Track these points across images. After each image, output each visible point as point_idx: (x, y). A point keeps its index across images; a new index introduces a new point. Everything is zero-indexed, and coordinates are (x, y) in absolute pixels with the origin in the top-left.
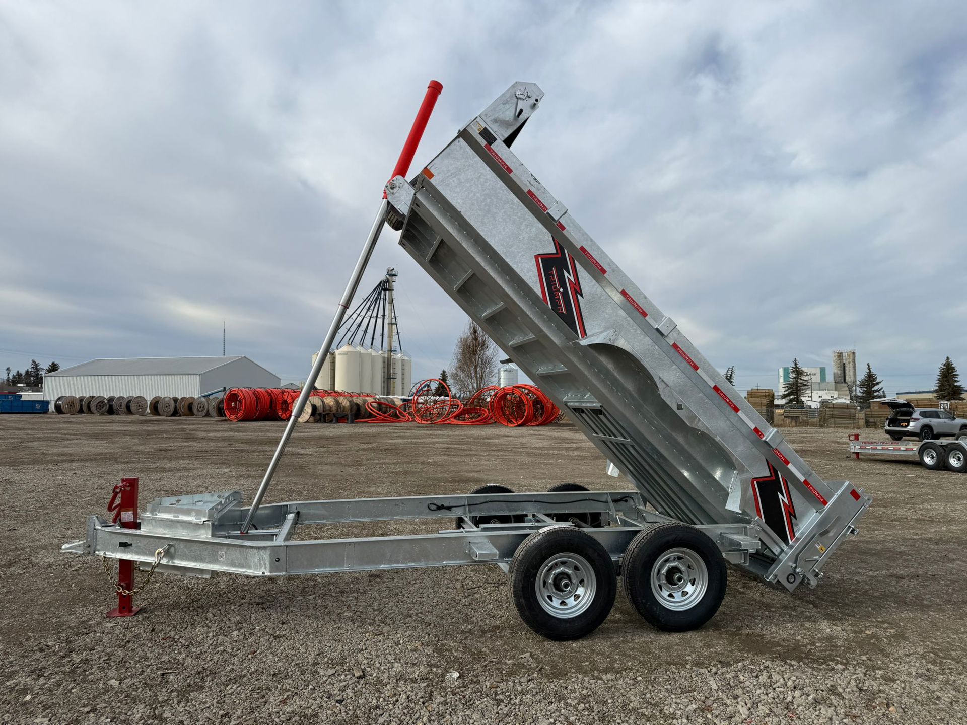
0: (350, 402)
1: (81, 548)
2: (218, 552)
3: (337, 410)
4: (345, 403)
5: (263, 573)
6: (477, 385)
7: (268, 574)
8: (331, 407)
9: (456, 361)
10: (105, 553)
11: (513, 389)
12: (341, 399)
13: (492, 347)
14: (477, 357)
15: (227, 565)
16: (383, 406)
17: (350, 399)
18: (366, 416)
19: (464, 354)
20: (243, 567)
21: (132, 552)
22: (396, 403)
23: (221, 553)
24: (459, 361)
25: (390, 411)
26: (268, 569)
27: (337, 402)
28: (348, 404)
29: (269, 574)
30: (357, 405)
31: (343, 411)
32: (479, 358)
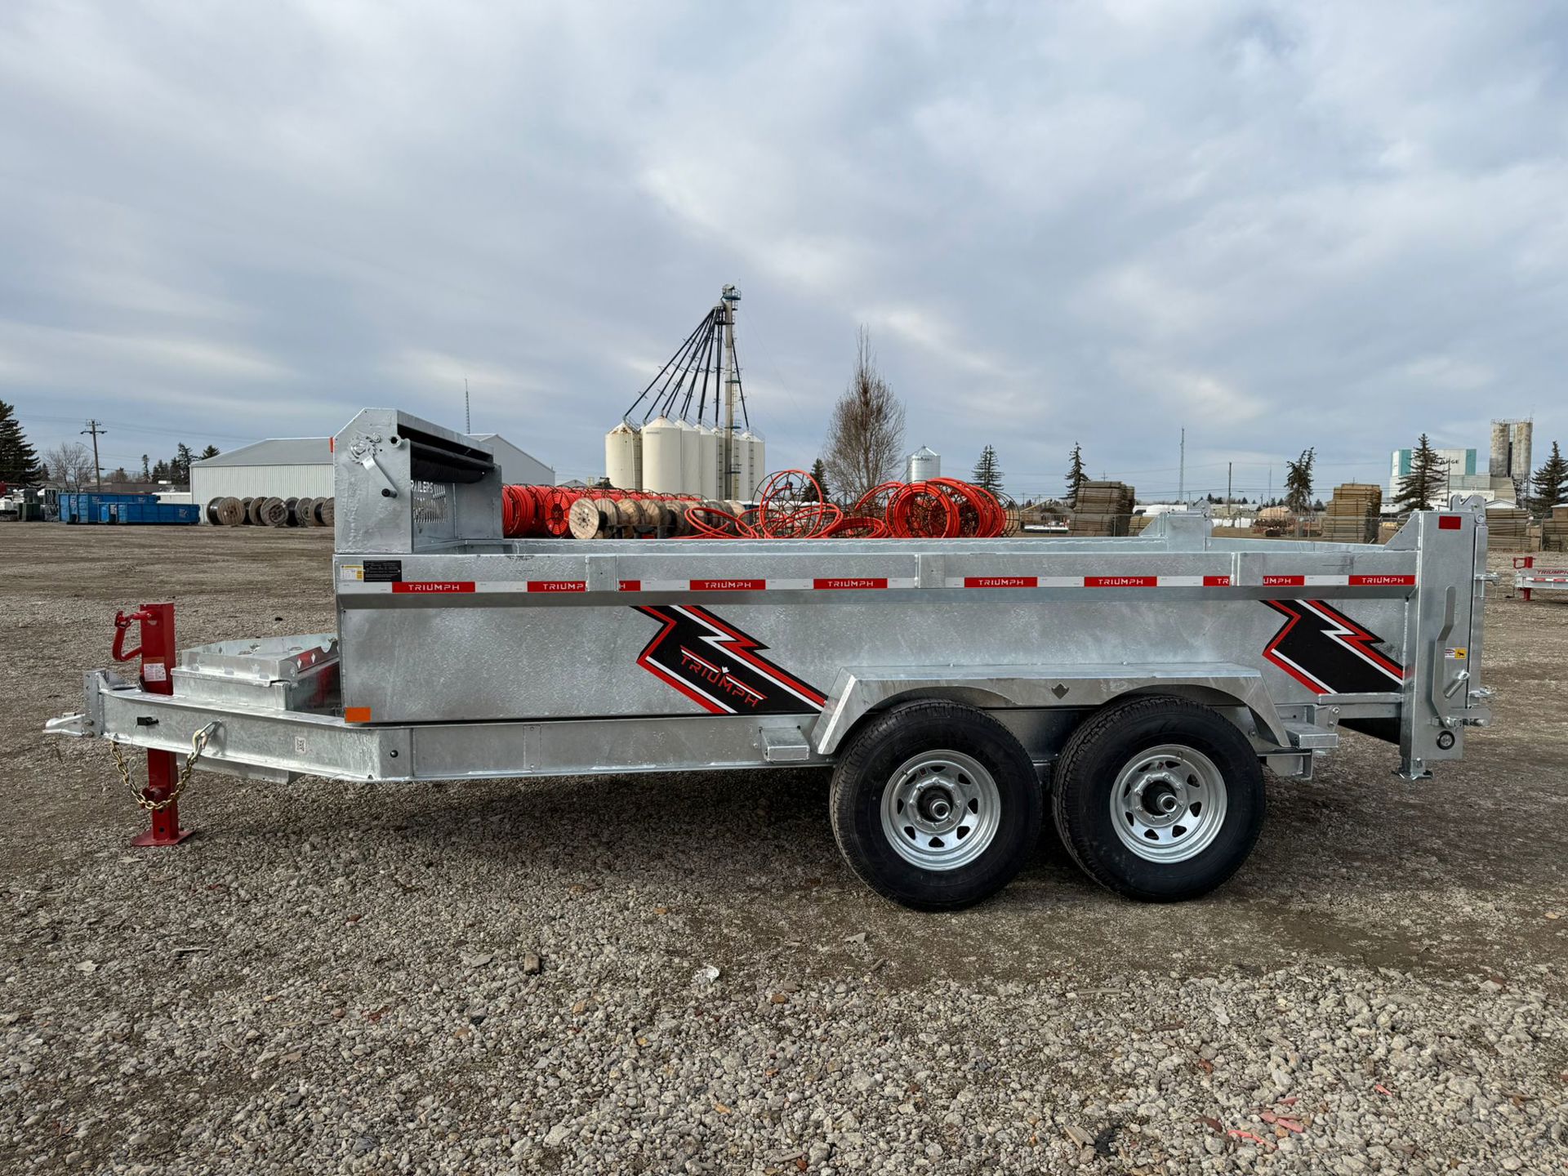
0: (660, 508)
1: (79, 726)
2: (294, 737)
3: (640, 522)
4: (652, 510)
5: (370, 777)
6: (869, 481)
7: (377, 778)
8: (629, 517)
9: (833, 441)
10: (116, 737)
11: (926, 486)
12: (645, 504)
13: (894, 417)
14: (868, 435)
15: (310, 761)
16: (714, 515)
17: (660, 503)
18: (687, 531)
19: (846, 428)
20: (333, 763)
21: (159, 735)
22: (735, 511)
23: (300, 739)
24: (838, 440)
25: (724, 523)
26: (378, 770)
27: (639, 508)
28: (657, 511)
29: (379, 779)
30: (672, 513)
31: (650, 523)
32: (872, 436)
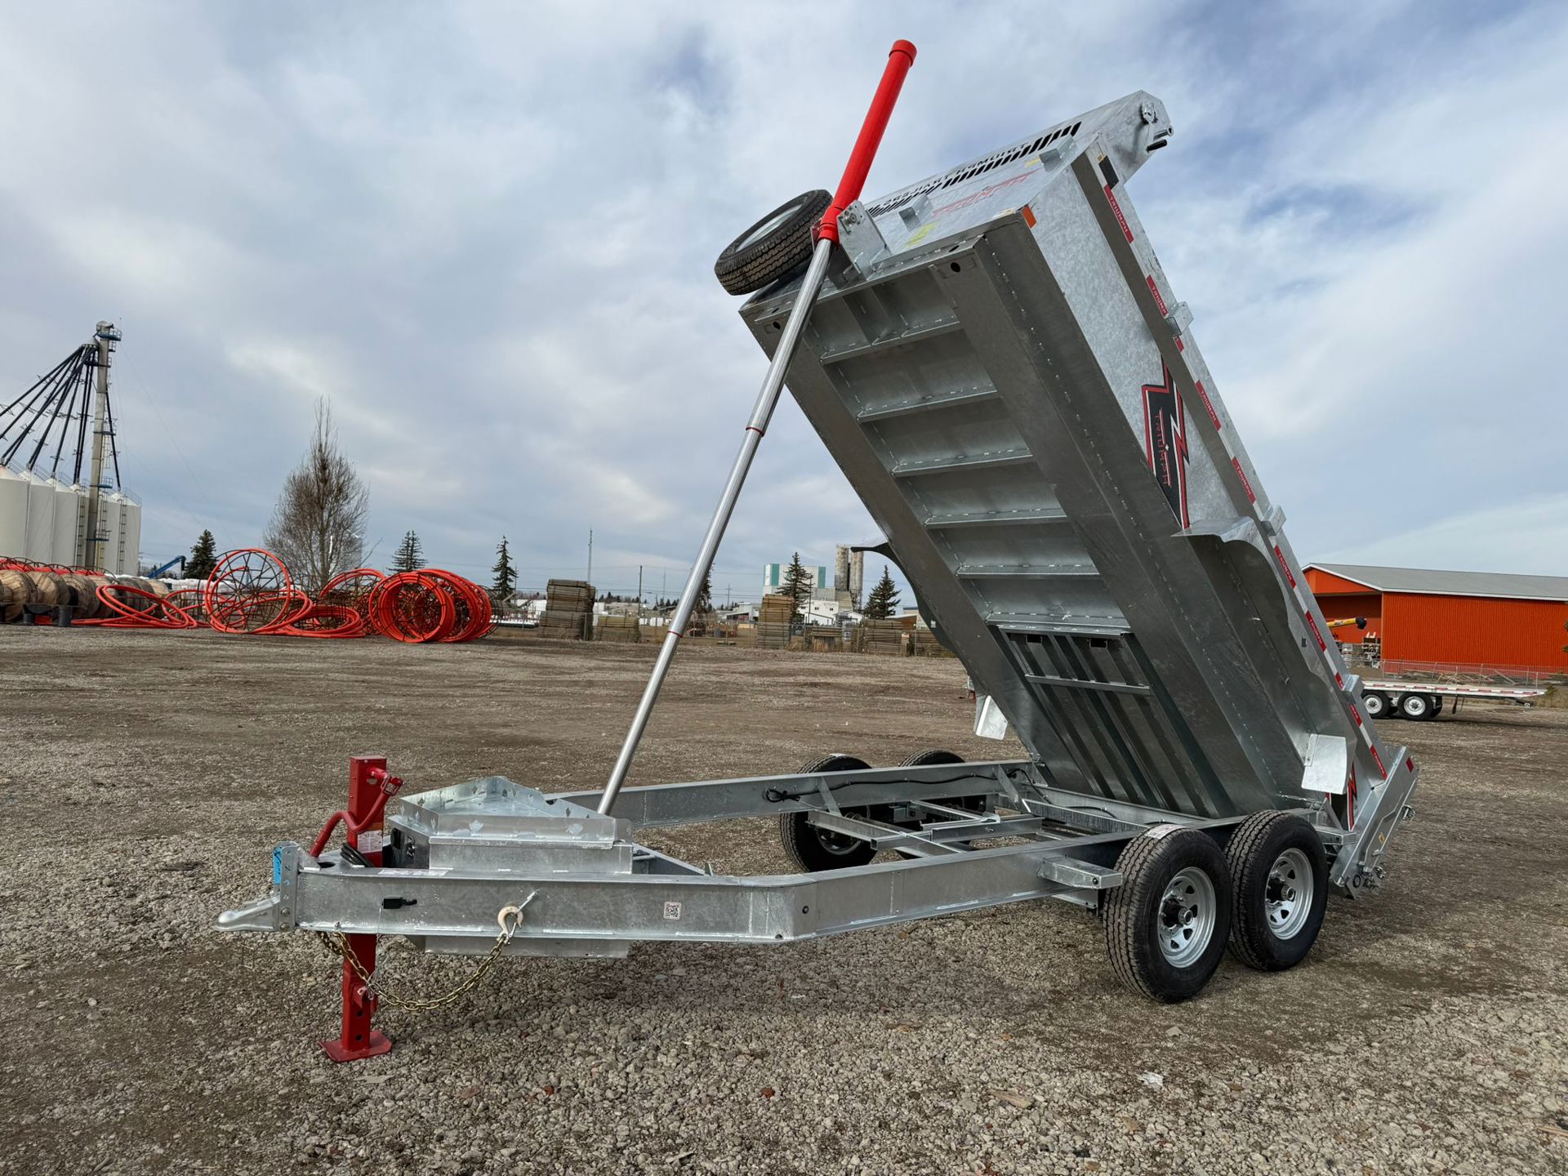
0: (57, 583)
1: (270, 918)
2: (662, 904)
3: (29, 600)
4: (46, 585)
5: (778, 936)
6: (323, 565)
7: (788, 938)
8: (13, 592)
9: (282, 518)
10: (338, 926)
11: (419, 577)
12: (36, 577)
13: (356, 498)
14: (326, 515)
15: (688, 928)
16: (129, 594)
17: (57, 577)
18: (91, 614)
19: (299, 506)
20: (727, 929)
21: (418, 918)
22: (156, 591)
23: (672, 904)
24: (287, 518)
25: (150, 605)
26: (789, 928)
27: (30, 585)
28: (53, 587)
29: (792, 938)
30: (73, 591)
31: (41, 601)
32: (330, 516)
